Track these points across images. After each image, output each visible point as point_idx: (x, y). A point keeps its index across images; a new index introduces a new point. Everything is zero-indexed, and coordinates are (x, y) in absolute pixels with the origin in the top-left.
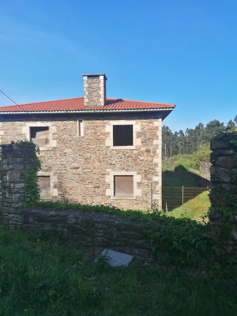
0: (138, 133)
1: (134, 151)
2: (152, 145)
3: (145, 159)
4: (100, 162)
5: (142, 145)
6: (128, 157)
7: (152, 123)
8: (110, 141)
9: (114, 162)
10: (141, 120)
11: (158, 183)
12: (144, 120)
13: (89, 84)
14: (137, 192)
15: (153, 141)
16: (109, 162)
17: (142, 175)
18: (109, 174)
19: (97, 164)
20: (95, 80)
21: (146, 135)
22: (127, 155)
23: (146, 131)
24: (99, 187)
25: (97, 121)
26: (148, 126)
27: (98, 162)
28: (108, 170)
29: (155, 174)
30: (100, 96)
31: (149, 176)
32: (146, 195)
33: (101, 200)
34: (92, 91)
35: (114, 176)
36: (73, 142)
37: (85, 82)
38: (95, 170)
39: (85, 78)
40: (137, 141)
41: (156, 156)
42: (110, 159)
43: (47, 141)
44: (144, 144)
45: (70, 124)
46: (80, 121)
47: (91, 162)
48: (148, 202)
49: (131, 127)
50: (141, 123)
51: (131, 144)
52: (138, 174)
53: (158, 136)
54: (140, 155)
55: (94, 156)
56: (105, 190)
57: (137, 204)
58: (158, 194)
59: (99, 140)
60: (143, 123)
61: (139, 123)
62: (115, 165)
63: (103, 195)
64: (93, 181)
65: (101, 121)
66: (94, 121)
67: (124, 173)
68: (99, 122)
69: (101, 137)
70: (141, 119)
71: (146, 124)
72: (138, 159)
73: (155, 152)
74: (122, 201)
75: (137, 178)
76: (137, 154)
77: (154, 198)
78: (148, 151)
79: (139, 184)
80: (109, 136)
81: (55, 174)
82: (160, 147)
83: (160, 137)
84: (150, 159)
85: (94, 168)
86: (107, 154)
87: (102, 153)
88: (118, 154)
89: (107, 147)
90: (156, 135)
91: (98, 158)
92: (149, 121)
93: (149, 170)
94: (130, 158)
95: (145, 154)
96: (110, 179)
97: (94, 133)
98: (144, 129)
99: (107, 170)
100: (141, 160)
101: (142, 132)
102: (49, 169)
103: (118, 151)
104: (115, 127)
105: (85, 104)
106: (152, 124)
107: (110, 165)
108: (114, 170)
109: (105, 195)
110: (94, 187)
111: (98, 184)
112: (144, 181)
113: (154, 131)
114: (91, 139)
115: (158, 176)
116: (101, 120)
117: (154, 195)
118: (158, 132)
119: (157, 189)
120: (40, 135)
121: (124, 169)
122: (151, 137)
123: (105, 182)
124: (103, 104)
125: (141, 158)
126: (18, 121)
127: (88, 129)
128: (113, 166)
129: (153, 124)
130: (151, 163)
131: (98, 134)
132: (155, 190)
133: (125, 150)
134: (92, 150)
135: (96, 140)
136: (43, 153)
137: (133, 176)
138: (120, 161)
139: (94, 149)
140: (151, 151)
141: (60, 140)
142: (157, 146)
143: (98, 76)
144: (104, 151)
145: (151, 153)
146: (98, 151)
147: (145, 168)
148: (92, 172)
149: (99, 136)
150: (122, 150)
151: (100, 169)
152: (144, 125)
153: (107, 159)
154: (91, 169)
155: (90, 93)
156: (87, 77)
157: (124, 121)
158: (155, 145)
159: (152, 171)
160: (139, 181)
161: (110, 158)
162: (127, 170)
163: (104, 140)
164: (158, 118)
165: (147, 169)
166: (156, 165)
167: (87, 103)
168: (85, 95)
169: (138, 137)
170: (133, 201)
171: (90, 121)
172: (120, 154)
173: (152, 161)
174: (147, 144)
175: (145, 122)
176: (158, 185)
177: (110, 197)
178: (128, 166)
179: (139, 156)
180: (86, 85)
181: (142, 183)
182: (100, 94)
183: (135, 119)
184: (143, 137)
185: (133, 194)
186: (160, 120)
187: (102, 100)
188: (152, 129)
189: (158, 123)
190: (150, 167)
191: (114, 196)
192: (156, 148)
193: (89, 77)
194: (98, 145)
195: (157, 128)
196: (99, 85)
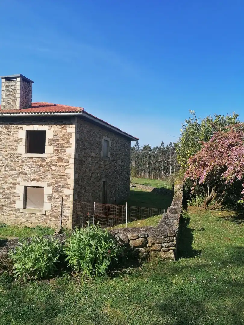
0: (51, 140)
1: (47, 160)
2: (65, 153)
3: (57, 169)
4: (11, 170)
5: (54, 153)
6: (40, 166)
7: (65, 129)
8: (22, 148)
9: (25, 171)
10: (54, 126)
11: (69, 197)
12: (58, 126)
13: (7, 87)
14: (47, 206)
15: (66, 149)
16: (21, 170)
17: (53, 187)
18: (19, 185)
19: (8, 172)
20: (12, 82)
21: (59, 142)
22: (39, 164)
23: (59, 138)
24: (9, 198)
25: (11, 126)
26: (62, 132)
27: (10, 171)
28: (19, 180)
29: (66, 186)
30: (16, 99)
31: (61, 189)
32: (56, 210)
33: (10, 213)
34: (9, 94)
35: (26, 187)
37: (3, 84)
38: (6, 179)
39: (3, 80)
40: (49, 149)
41: (69, 166)
42: (21, 168)
44: (56, 152)
47: (3, 170)
48: (59, 218)
49: (44, 132)
50: (54, 129)
51: (43, 151)
52: (50, 185)
53: (71, 144)
54: (52, 164)
55: (6, 164)
56: (15, 202)
57: (46, 219)
58: (69, 209)
59: (11, 146)
60: (56, 129)
61: (52, 129)
62: (26, 174)
63: (13, 207)
64: (3, 191)
65: (15, 126)
66: (8, 126)
67: (34, 184)
68: (12, 127)
69: (14, 142)
70: (54, 124)
71: (59, 129)
72: (50, 169)
73: (67, 162)
74: (31, 216)
75: (48, 191)
76: (50, 163)
77: (64, 215)
78: (61, 160)
79: (50, 197)
80: (21, 142)
82: (73, 156)
83: (73, 145)
84: (62, 169)
85: (5, 177)
86: (18, 162)
87: (14, 161)
88: (30, 162)
89: (19, 154)
90: (69, 142)
91: (9, 166)
92: (62, 126)
93: (61, 182)
94: (41, 167)
95: (58, 163)
96: (20, 190)
97: (7, 138)
98: (58, 135)
99: (17, 179)
100: (53, 170)
101: (55, 138)
103: (30, 160)
104: (29, 133)
105: (2, 108)
106: (65, 131)
107: (21, 174)
108: (25, 180)
109: (15, 208)
110: (4, 198)
111: (9, 194)
112: (55, 194)
113: (67, 137)
114: (4, 145)
115: (69, 189)
116: (14, 125)
117: (64, 210)
118: (71, 139)
119: (68, 204)
121: (35, 179)
122: (64, 144)
123: (15, 193)
124: (18, 108)
125: (53, 168)
127: (2, 134)
128: (24, 175)
129: (67, 130)
130: (63, 174)
131: (11, 139)
132: (66, 204)
133: (36, 158)
134: (4, 157)
135: (8, 146)
137: (43, 187)
138: (31, 171)
139: (7, 156)
140: (64, 160)
142: (70, 154)
143: (15, 78)
144: (16, 159)
145: (64, 163)
146: (10, 158)
147: (57, 179)
148: (3, 181)
149: (12, 141)
150: (34, 158)
151: (11, 179)
152: (57, 131)
153: (18, 167)
154: (2, 177)
155: (7, 96)
156: (5, 79)
157: (37, 126)
158: (68, 154)
159: (64, 183)
160: (50, 193)
161: (22, 166)
162: (38, 181)
163: (16, 147)
164: (72, 124)
165: (59, 181)
166: (68, 176)
167: (4, 106)
168: (2, 98)
169: (50, 145)
170: (43, 216)
171: (4, 126)
172: (31, 163)
173: (64, 172)
174: (59, 153)
175: (58, 128)
176: (69, 199)
177: (19, 209)
178: (40, 176)
179: (51, 166)
180: (3, 88)
181: (53, 196)
182: (16, 97)
183: (49, 125)
184: (56, 144)
185: (43, 208)
186: (74, 126)
187: (18, 103)
188: (65, 135)
189: (72, 129)
190: (62, 179)
191: (23, 209)
192: (69, 157)
193: (6, 78)
194: (10, 152)
195: (70, 135)
196: (15, 87)
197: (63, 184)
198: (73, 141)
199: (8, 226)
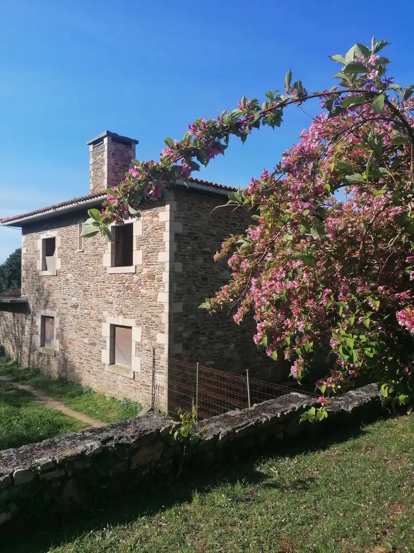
0: (140, 239)
1: (135, 276)
2: (157, 263)
3: (148, 293)
5: (144, 265)
6: (127, 288)
7: (156, 215)
8: (107, 257)
9: (111, 299)
10: (143, 212)
11: (164, 349)
12: (148, 212)
13: (95, 158)
15: (158, 255)
16: (106, 297)
19: (94, 300)
20: (100, 147)
21: (149, 241)
22: (126, 284)
23: (150, 235)
24: (95, 344)
26: (152, 222)
28: (105, 314)
29: (159, 327)
30: (104, 175)
32: (147, 372)
33: (97, 370)
34: (97, 169)
36: (74, 261)
37: (91, 154)
39: (91, 147)
40: (137, 256)
41: (162, 288)
42: (107, 292)
44: (146, 261)
45: (72, 230)
46: (81, 224)
47: (89, 296)
49: (131, 228)
50: (143, 218)
51: (130, 262)
52: (138, 324)
53: (164, 244)
55: (92, 286)
56: (101, 352)
57: (135, 388)
58: (164, 373)
59: (97, 255)
60: (146, 218)
61: (140, 219)
62: (112, 303)
63: (99, 361)
64: (90, 332)
67: (121, 320)
71: (150, 218)
72: (139, 294)
73: (160, 280)
74: (118, 378)
75: (137, 334)
76: (138, 283)
77: (157, 383)
78: (152, 277)
79: (139, 347)
80: (106, 248)
81: (58, 315)
82: (167, 267)
83: (167, 246)
84: (154, 293)
86: (104, 282)
87: (100, 280)
88: (117, 283)
89: (105, 269)
90: (162, 240)
92: (153, 211)
93: (152, 319)
94: (129, 291)
95: (148, 283)
96: (106, 332)
98: (148, 229)
99: (103, 312)
100: (142, 296)
101: (144, 235)
102: (54, 306)
103: (117, 277)
106: (156, 219)
107: (107, 303)
108: (111, 314)
109: (101, 362)
110: (90, 344)
111: (95, 337)
113: (160, 232)
114: (90, 255)
117: (156, 375)
118: (164, 233)
119: (162, 363)
121: (121, 312)
122: (156, 245)
124: (106, 189)
126: (36, 232)
128: (110, 305)
129: (158, 217)
130: (154, 303)
132: (159, 363)
133: (123, 274)
134: (90, 274)
135: (94, 256)
136: (51, 280)
138: (118, 297)
140: (156, 277)
141: (63, 258)
142: (163, 264)
143: (102, 140)
144: (102, 277)
145: (156, 281)
146: (97, 276)
147: (147, 312)
149: (97, 248)
150: (120, 274)
152: (146, 222)
153: (104, 291)
154: (88, 309)
155: (95, 173)
158: (160, 263)
161: (108, 290)
162: (125, 316)
163: (102, 256)
165: (149, 315)
170: (131, 381)
173: (155, 299)
174: (150, 262)
175: (148, 215)
176: (163, 353)
177: (105, 365)
178: (127, 306)
179: (140, 287)
181: (142, 345)
184: (145, 247)
185: (131, 366)
186: (168, 207)
187: (105, 182)
188: (157, 227)
189: (165, 214)
190: (153, 312)
191: (110, 364)
192: (162, 269)
193: (94, 143)
194: (96, 265)
195: (163, 226)
196: (102, 156)
197: (154, 323)
198: (167, 237)
199: (95, 393)
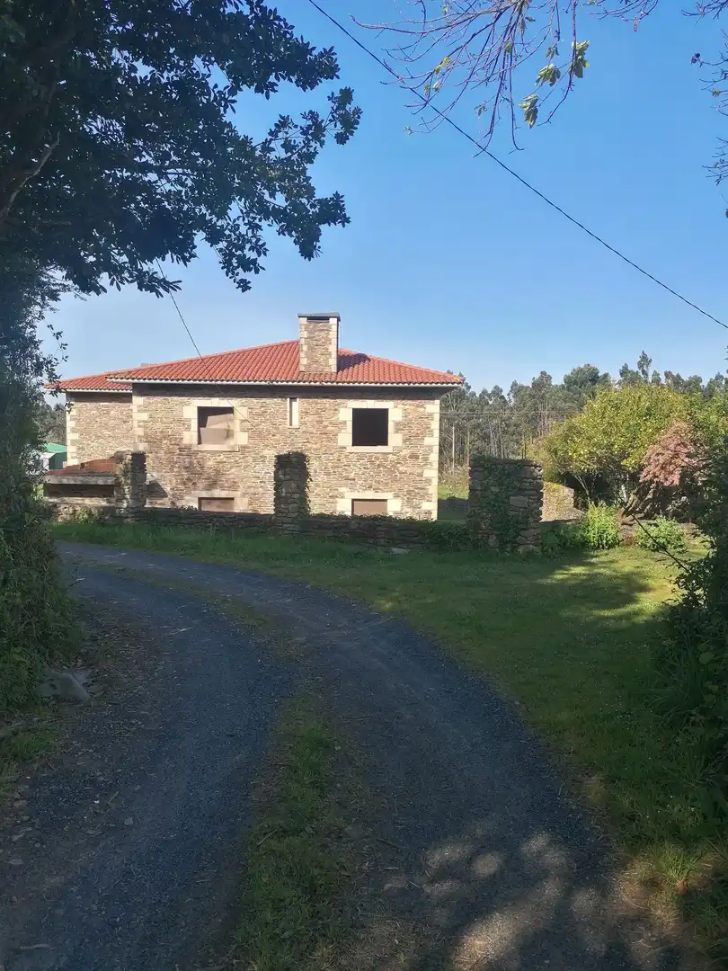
0: (397, 424)
1: (391, 456)
2: (422, 446)
3: (409, 470)
4: (328, 474)
5: (404, 446)
6: (379, 466)
7: (422, 406)
8: (346, 437)
9: (352, 475)
10: (403, 402)
12: (410, 402)
13: (310, 332)
15: (424, 439)
16: (344, 474)
17: (403, 499)
18: (343, 497)
19: (322, 478)
20: (321, 325)
21: (412, 427)
22: (378, 462)
23: (412, 421)
25: (324, 400)
26: (416, 411)
27: (324, 475)
28: (342, 490)
29: (425, 496)
30: (330, 354)
31: (415, 501)
34: (315, 345)
35: (353, 500)
36: (278, 437)
37: (303, 327)
38: (319, 489)
39: (304, 321)
40: (395, 438)
41: (429, 466)
42: (346, 470)
43: (229, 434)
44: (408, 443)
45: (273, 403)
46: (293, 399)
49: (385, 412)
50: (403, 407)
51: (385, 442)
52: (397, 496)
53: (432, 431)
54: (400, 463)
55: (317, 463)
59: (326, 434)
60: (407, 407)
61: (399, 406)
62: (354, 480)
65: (332, 401)
66: (319, 401)
67: (370, 495)
68: (327, 403)
69: (331, 428)
70: (403, 399)
71: (413, 407)
72: (396, 471)
73: (426, 459)
76: (396, 462)
78: (414, 456)
80: (345, 428)
81: (244, 495)
82: (436, 449)
83: (437, 433)
85: (317, 485)
86: (340, 460)
87: (331, 458)
88: (361, 461)
89: (341, 448)
90: (429, 428)
91: (324, 467)
92: (417, 402)
93: (417, 491)
95: (410, 461)
96: (344, 506)
97: (317, 421)
98: (411, 417)
99: (339, 489)
100: (401, 473)
101: (404, 421)
102: (234, 486)
103: (361, 456)
104: (355, 411)
105: (303, 369)
106: (422, 410)
107: (345, 480)
108: (352, 489)
112: (406, 510)
113: (426, 420)
115: (431, 501)
116: (332, 399)
118: (432, 422)
120: (214, 423)
121: (370, 487)
122: (421, 431)
123: (335, 511)
124: (334, 369)
125: (402, 469)
126: (176, 395)
127: (307, 413)
129: (424, 408)
130: (420, 478)
131: (326, 423)
133: (372, 454)
134: (313, 452)
135: (320, 434)
136: (222, 456)
137: (386, 500)
138: (363, 474)
139: (318, 451)
140: (420, 457)
141: (255, 433)
142: (430, 447)
143: (326, 318)
144: (336, 455)
145: (420, 460)
146: (325, 454)
147: (409, 486)
148: (313, 492)
150: (368, 453)
151: (328, 488)
152: (408, 411)
155: (311, 348)
156: (306, 318)
157: (373, 401)
158: (427, 446)
159: (421, 492)
160: (398, 509)
161: (346, 467)
162: (376, 490)
164: (434, 399)
166: (429, 481)
167: (306, 365)
168: (302, 351)
169: (397, 432)
171: (311, 400)
172: (364, 461)
173: (421, 475)
174: (412, 444)
175: (410, 405)
178: (378, 482)
179: (398, 465)
180: (304, 334)
182: (329, 351)
183: (393, 399)
184: (406, 431)
186: (437, 402)
187: (332, 362)
188: (422, 417)
189: (433, 407)
190: (418, 486)
192: (429, 451)
193: (310, 318)
194: (324, 443)
195: (430, 416)
196: (328, 334)
197: (419, 494)
198: (435, 425)
